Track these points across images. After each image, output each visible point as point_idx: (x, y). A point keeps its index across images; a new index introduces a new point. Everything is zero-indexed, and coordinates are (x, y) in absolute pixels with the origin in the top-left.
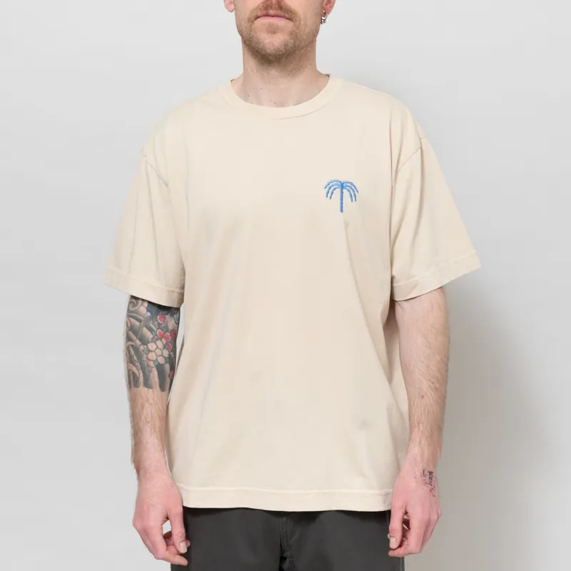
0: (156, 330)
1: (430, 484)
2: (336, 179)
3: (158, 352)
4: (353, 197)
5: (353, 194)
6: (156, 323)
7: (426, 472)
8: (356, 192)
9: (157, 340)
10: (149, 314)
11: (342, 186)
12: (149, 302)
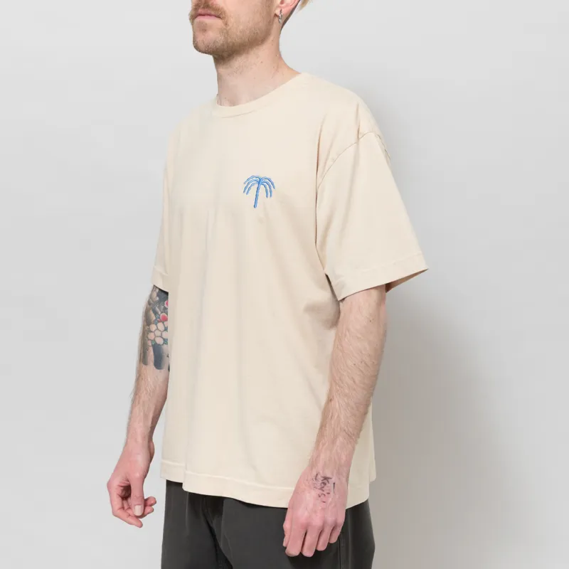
0: (160, 313)
1: (322, 489)
2: (255, 175)
3: (158, 333)
4: (269, 193)
5: (268, 188)
6: (163, 307)
7: (319, 476)
8: (272, 188)
9: (159, 322)
10: (158, 299)
11: (260, 181)
12: (160, 290)
